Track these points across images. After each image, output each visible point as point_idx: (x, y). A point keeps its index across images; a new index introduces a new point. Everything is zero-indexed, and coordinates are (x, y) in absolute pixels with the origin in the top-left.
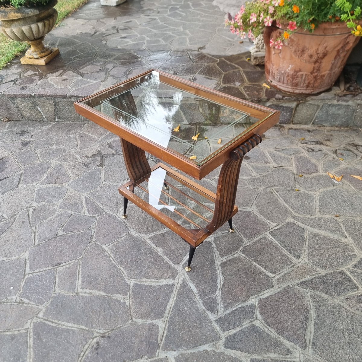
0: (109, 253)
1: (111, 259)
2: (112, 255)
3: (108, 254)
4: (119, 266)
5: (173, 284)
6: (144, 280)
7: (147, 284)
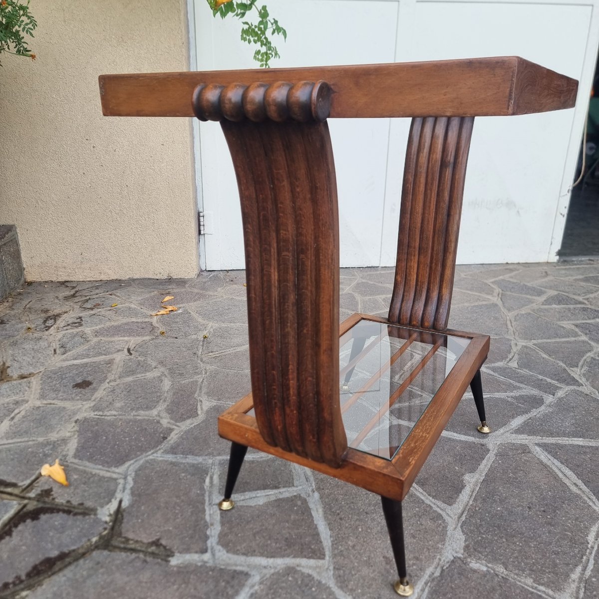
0: (574, 586)
1: (588, 573)
2: (575, 576)
3: (578, 588)
4: (592, 547)
5: (538, 445)
6: (574, 489)
7: (580, 483)
